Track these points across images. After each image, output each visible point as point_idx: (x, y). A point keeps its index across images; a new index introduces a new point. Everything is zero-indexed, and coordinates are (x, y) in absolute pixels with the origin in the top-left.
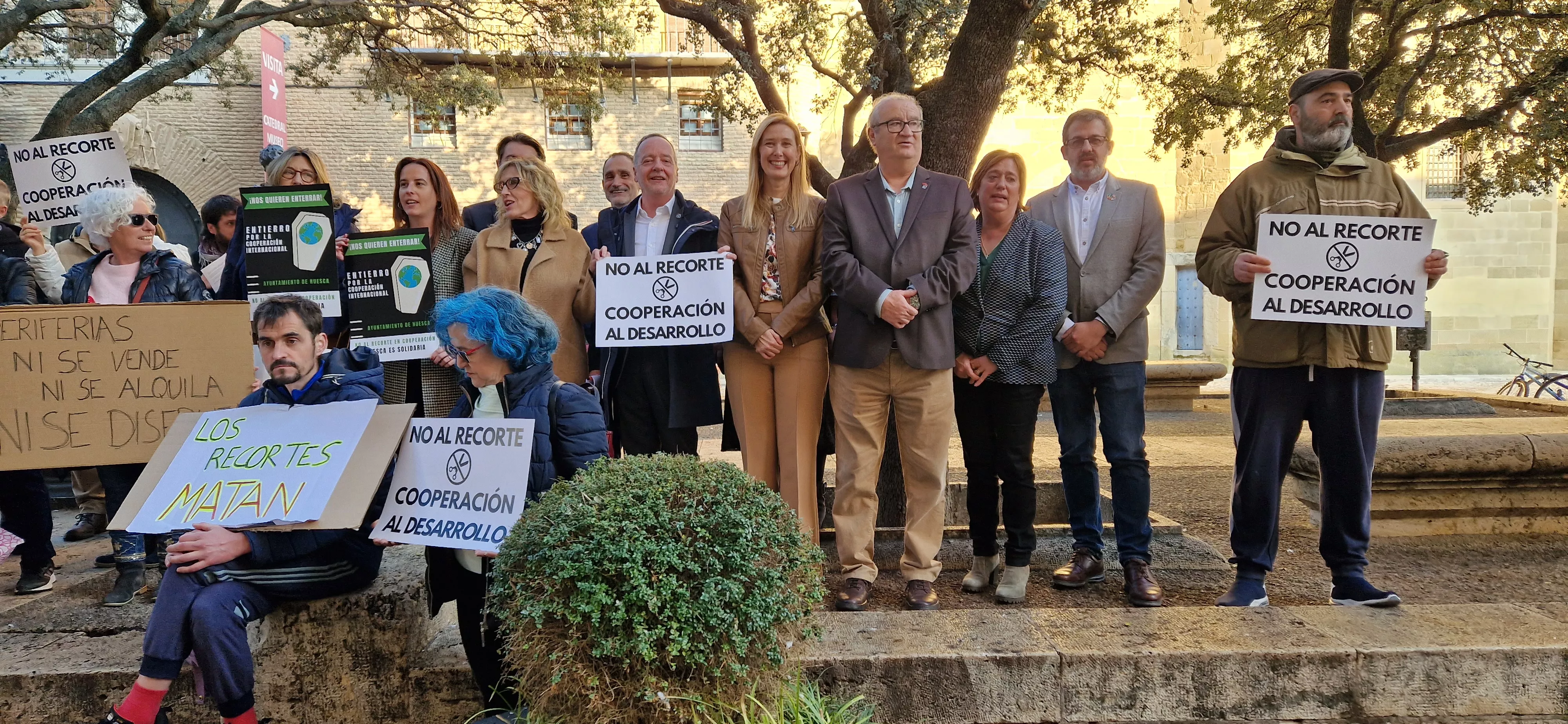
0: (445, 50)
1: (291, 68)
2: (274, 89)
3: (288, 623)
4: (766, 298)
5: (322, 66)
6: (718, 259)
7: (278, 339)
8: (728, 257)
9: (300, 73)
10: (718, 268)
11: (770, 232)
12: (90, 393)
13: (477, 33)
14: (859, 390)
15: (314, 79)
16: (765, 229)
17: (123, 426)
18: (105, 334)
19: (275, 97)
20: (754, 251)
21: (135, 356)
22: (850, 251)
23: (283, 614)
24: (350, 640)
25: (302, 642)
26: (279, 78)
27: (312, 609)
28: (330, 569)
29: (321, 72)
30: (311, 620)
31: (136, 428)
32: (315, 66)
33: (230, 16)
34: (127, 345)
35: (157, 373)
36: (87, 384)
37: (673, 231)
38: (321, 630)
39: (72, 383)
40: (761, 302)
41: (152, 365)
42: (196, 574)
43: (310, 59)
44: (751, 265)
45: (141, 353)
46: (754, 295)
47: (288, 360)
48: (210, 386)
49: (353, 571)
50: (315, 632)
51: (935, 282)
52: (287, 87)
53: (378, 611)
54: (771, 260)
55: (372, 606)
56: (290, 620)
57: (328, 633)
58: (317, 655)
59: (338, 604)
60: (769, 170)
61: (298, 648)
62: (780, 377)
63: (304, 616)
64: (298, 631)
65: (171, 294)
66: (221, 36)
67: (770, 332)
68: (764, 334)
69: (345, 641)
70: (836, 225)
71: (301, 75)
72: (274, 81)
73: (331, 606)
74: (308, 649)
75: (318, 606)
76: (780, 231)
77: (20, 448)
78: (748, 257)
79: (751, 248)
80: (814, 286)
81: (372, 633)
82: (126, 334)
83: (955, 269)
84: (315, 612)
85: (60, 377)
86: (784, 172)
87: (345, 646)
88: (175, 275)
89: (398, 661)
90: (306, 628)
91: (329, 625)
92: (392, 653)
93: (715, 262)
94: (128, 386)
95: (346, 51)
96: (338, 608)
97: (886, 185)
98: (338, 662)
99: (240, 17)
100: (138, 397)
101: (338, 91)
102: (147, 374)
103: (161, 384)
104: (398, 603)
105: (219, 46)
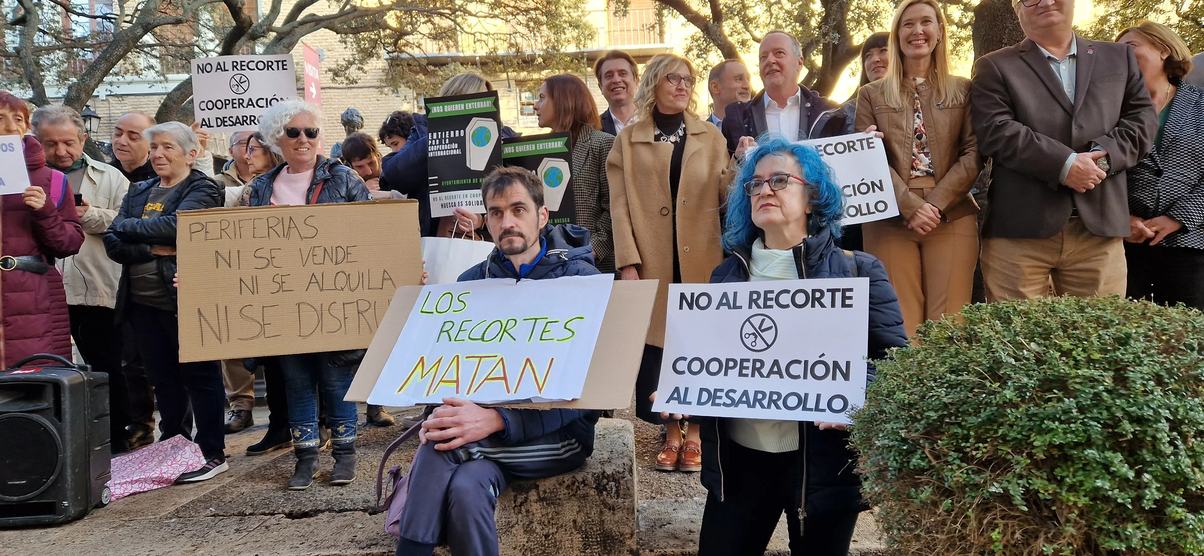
0: (445, 53)
1: (330, 70)
2: (313, 90)
3: (518, 504)
4: (918, 173)
5: (353, 68)
6: (868, 139)
7: (506, 209)
8: (876, 136)
9: (336, 74)
10: (869, 147)
11: (916, 111)
12: (281, 287)
13: (474, 34)
14: (1026, 264)
15: (347, 78)
16: (910, 108)
17: (310, 318)
18: (293, 231)
19: (314, 97)
20: (902, 129)
21: (320, 252)
22: (1016, 119)
23: (513, 494)
24: (579, 520)
25: (531, 522)
26: (317, 82)
27: (541, 488)
28: (563, 447)
29: (353, 72)
30: (541, 500)
31: (320, 319)
32: (347, 68)
33: (295, 23)
34: (314, 242)
35: (340, 267)
36: (278, 279)
37: (806, 120)
38: (551, 510)
39: (265, 277)
40: (910, 178)
41: (334, 260)
42: (452, 452)
43: (344, 63)
44: (899, 143)
45: (325, 250)
46: (905, 172)
47: (516, 229)
48: (384, 279)
49: (578, 450)
50: (544, 512)
51: (1124, 143)
52: (322, 88)
53: (606, 490)
54: (919, 137)
55: (599, 484)
56: (519, 500)
57: (557, 513)
58: (547, 536)
59: (567, 483)
60: (909, 51)
61: (528, 530)
62: (931, 253)
63: (533, 495)
64: (528, 511)
65: (342, 197)
66: (285, 41)
67: (927, 206)
68: (921, 208)
69: (575, 521)
70: (997, 97)
71: (337, 76)
72: (313, 84)
73: (560, 484)
74: (538, 530)
75: (547, 484)
76: (927, 109)
77: (220, 340)
78: (896, 135)
79: (899, 127)
80: (969, 160)
81: (601, 512)
82: (312, 232)
83: (1142, 130)
84: (545, 492)
85: (256, 273)
86: (926, 50)
87: (575, 527)
88: (345, 180)
89: (628, 542)
90: (535, 508)
91: (559, 504)
92: (622, 535)
93: (865, 143)
94: (314, 280)
95: (371, 55)
96: (568, 487)
97: (1047, 53)
98: (568, 544)
99: (303, 23)
100: (322, 290)
101: (360, 90)
102: (330, 268)
103: (342, 278)
104: (622, 482)
105: (285, 49)
